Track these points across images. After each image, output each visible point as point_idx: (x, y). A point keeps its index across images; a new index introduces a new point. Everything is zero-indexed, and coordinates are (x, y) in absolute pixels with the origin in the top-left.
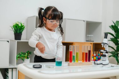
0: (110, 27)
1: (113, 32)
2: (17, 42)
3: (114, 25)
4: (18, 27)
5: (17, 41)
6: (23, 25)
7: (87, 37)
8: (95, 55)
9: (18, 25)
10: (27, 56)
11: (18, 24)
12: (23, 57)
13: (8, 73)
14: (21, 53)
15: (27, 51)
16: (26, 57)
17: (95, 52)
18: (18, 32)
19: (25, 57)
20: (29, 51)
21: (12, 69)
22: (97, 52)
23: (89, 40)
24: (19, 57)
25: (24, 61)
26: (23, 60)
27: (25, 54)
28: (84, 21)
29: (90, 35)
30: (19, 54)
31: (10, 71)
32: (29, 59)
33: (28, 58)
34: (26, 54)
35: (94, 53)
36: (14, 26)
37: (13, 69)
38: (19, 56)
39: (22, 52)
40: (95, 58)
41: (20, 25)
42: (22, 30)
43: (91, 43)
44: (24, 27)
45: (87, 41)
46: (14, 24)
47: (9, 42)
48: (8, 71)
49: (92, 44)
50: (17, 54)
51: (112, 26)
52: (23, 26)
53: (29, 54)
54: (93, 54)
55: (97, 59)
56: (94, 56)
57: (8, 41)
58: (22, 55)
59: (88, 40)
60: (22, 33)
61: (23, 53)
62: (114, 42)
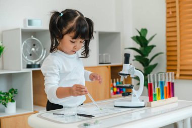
0: (133, 38)
1: (138, 46)
3: (139, 35)
10: (11, 98)
12: (5, 99)
16: (10, 100)
17: (115, 80)
20: (13, 89)
22: (118, 80)
23: (104, 62)
25: (6, 106)
27: (8, 95)
28: (95, 32)
29: (104, 54)
33: (12, 101)
35: (113, 82)
40: (115, 89)
43: (107, 67)
49: (110, 68)
51: (137, 37)
53: (14, 95)
54: (111, 83)
55: (118, 90)
56: (114, 87)
59: (101, 62)
61: (3, 94)
62: (141, 62)
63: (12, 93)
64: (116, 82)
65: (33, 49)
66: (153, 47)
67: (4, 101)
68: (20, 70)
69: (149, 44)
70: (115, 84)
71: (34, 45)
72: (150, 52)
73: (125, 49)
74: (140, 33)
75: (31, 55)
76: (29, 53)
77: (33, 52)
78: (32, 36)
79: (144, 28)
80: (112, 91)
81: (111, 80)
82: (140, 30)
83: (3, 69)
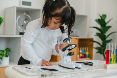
0: (96, 21)
1: (99, 26)
3: (100, 18)
10: (6, 54)
16: (5, 55)
17: (81, 48)
19: (3, 55)
20: (8, 48)
22: (83, 49)
23: (74, 35)
25: (2, 60)
26: (1, 58)
32: (9, 57)
33: (7, 56)
34: (5, 51)
35: (80, 50)
40: (81, 55)
43: (76, 39)
44: (3, 20)
51: (99, 20)
52: (1, 18)
53: (8, 52)
54: (78, 50)
55: (83, 56)
56: (80, 53)
62: (100, 37)
63: (7, 51)
64: (82, 50)
65: (25, 22)
66: (109, 27)
68: (14, 35)
69: (107, 25)
70: (81, 51)
71: (26, 19)
72: (107, 30)
73: (90, 27)
74: (101, 17)
75: (23, 26)
76: (22, 25)
77: (24, 24)
78: (25, 13)
79: (104, 14)
80: (78, 56)
82: (101, 15)
83: (4, 34)
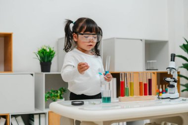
2: (46, 74)
4: (45, 53)
5: (44, 73)
6: (52, 49)
7: (147, 63)
8: (161, 90)
9: (45, 50)
10: (60, 95)
11: (45, 48)
12: (54, 96)
13: (33, 121)
14: (51, 92)
15: (60, 88)
16: (59, 97)
17: (161, 86)
18: (46, 60)
19: (57, 96)
20: (62, 88)
21: (39, 114)
22: (164, 86)
23: (151, 69)
24: (48, 97)
26: (54, 101)
27: (57, 92)
28: (141, 40)
29: (151, 61)
30: (49, 93)
31: (36, 119)
32: (64, 99)
33: (61, 98)
34: (59, 91)
35: (159, 88)
36: (39, 52)
37: (41, 115)
38: (48, 95)
39: (53, 89)
41: (48, 50)
42: (52, 58)
43: (154, 73)
44: (54, 53)
45: (147, 70)
46: (40, 50)
47: (34, 75)
48: (33, 118)
49: (156, 74)
50: (46, 93)
52: (52, 51)
53: (63, 93)
54: (157, 89)
56: (160, 93)
57: (32, 75)
58: (53, 93)
59: (148, 68)
60: (52, 62)
61: (54, 91)
63: (61, 92)
64: (162, 88)
67: (54, 98)
74: (187, 41)
81: (157, 86)
83: (58, 71)
